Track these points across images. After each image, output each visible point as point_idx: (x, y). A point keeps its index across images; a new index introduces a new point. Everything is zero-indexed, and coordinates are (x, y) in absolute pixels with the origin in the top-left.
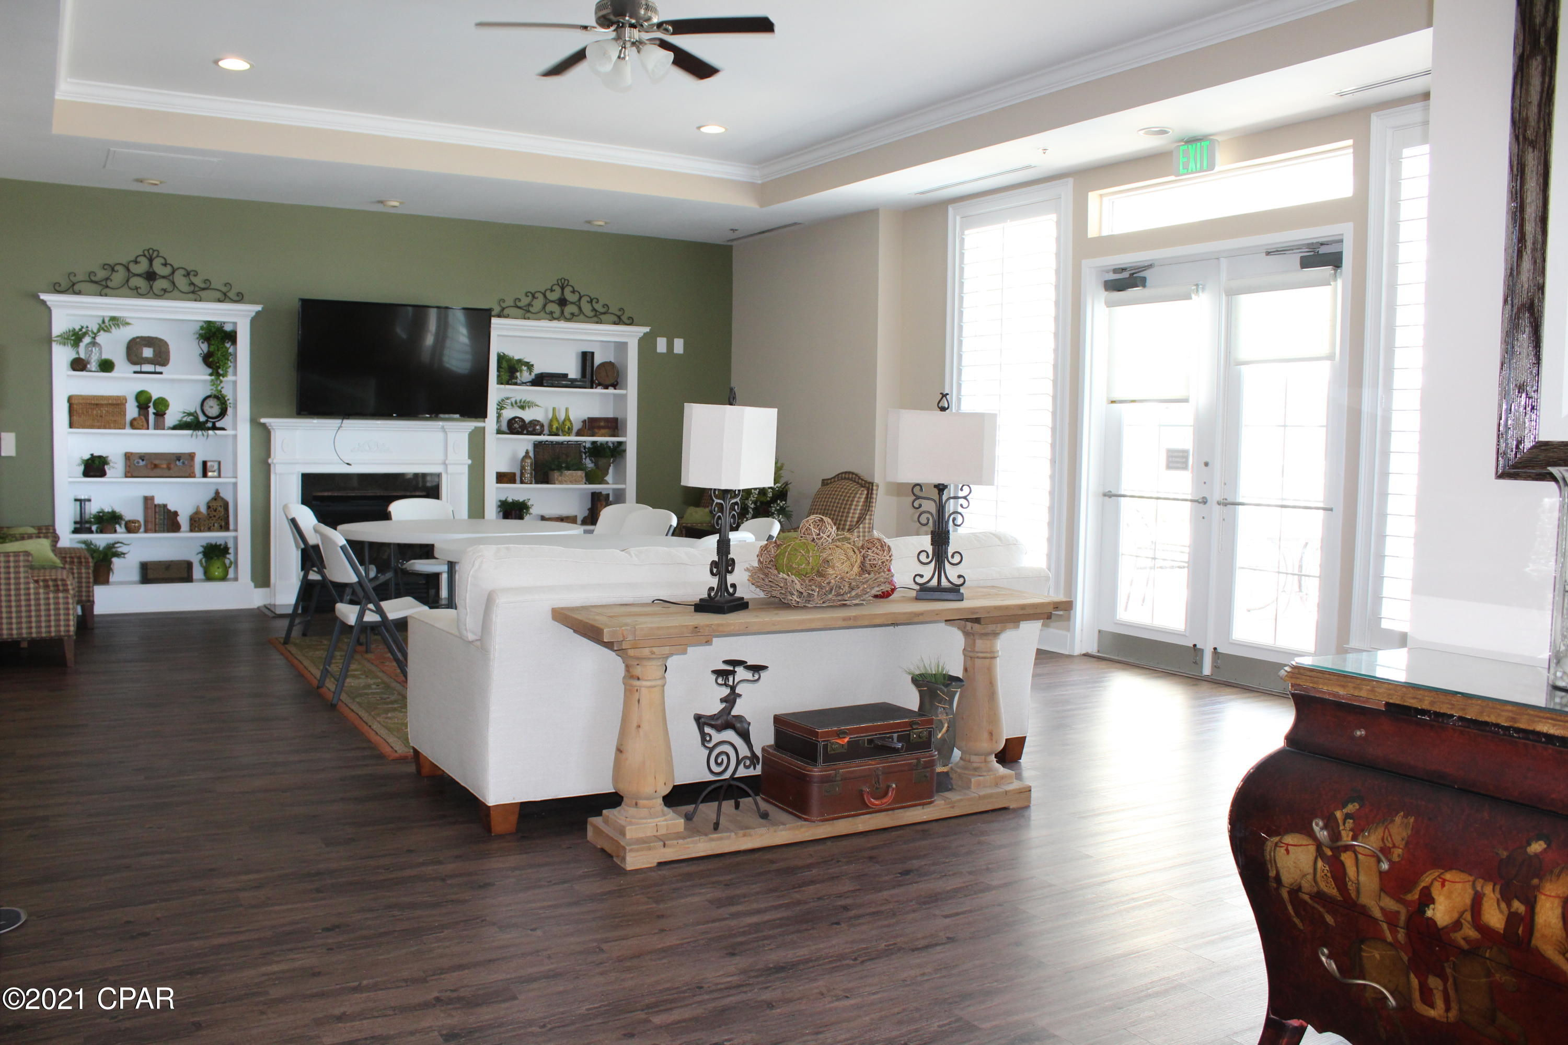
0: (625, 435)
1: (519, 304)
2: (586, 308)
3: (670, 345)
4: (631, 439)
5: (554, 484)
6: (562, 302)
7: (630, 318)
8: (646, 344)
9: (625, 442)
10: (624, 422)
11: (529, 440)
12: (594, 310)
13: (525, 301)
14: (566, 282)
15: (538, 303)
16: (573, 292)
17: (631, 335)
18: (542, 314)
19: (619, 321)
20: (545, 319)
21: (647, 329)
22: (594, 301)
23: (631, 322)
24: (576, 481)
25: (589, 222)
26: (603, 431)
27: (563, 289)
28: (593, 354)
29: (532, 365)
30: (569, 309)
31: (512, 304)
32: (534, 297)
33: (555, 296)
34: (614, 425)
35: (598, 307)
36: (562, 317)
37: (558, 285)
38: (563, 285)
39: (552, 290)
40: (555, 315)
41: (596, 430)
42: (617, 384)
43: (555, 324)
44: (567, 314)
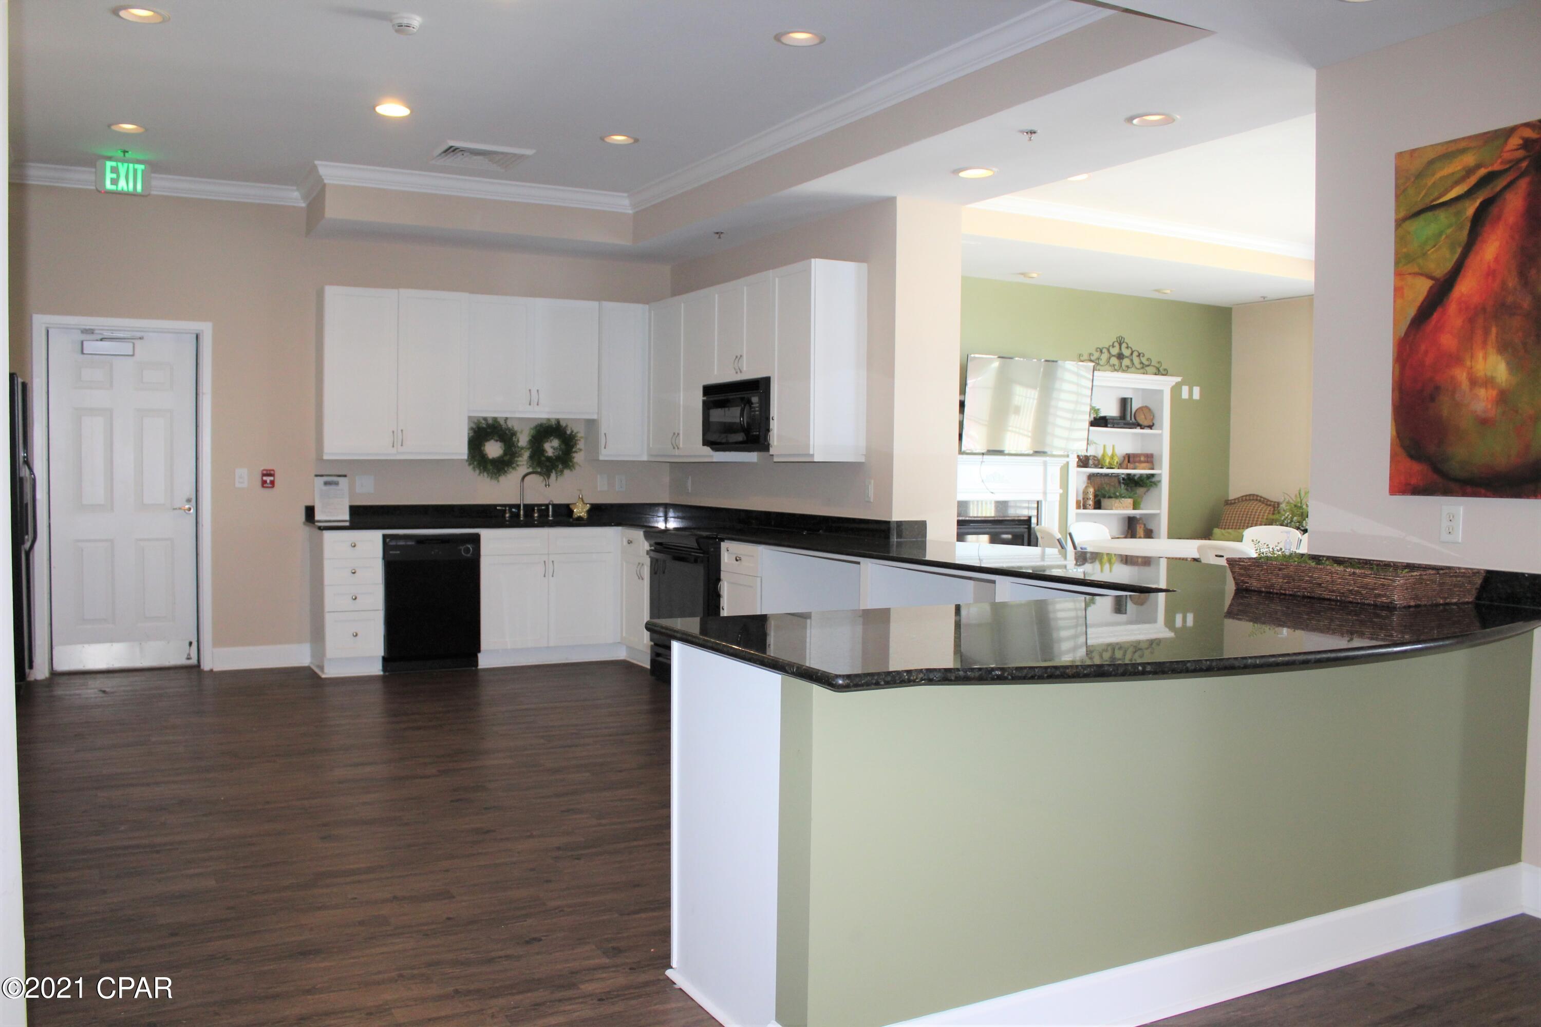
0: (1161, 468)
1: (1093, 358)
2: (1136, 361)
3: (1191, 393)
4: (1164, 472)
5: (1112, 509)
6: (1120, 356)
7: (1165, 370)
8: (1176, 390)
9: (1160, 475)
10: (1161, 456)
11: (1085, 473)
12: (1141, 363)
13: (1096, 355)
14: (1123, 339)
15: (1105, 356)
16: (1127, 347)
17: (1164, 384)
18: (1107, 367)
19: (1158, 372)
20: (1109, 371)
21: (1179, 379)
22: (1142, 355)
23: (1165, 373)
24: (1127, 507)
25: (1158, 291)
26: (1144, 465)
27: (1120, 344)
28: (1131, 399)
29: (1098, 409)
30: (1126, 362)
31: (1087, 358)
32: (1101, 352)
33: (1115, 351)
34: (1149, 459)
35: (1144, 360)
36: (1120, 369)
37: (1117, 341)
38: (1120, 341)
39: (1113, 346)
40: (1116, 367)
41: (1137, 464)
42: (1153, 424)
43: (1116, 374)
44: (1124, 367)
